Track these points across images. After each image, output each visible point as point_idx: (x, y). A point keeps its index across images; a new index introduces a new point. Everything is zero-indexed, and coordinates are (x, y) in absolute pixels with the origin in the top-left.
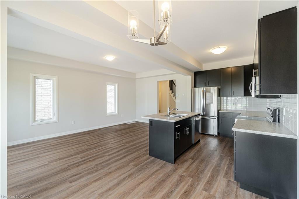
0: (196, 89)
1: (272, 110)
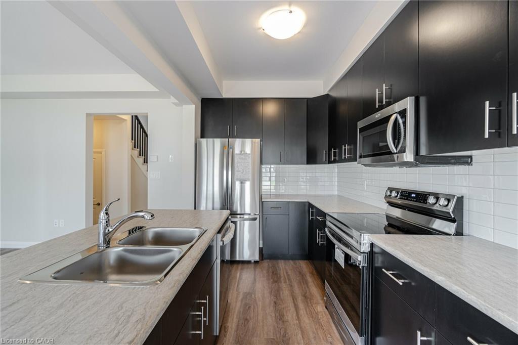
0: (204, 141)
1: (449, 201)
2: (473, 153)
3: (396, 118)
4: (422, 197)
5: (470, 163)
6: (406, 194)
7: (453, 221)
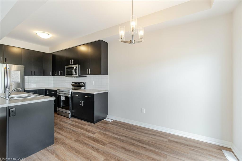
1: (84, 83)
2: (87, 75)
3: (75, 68)
4: (79, 83)
5: (86, 77)
6: (76, 83)
7: (84, 87)
